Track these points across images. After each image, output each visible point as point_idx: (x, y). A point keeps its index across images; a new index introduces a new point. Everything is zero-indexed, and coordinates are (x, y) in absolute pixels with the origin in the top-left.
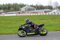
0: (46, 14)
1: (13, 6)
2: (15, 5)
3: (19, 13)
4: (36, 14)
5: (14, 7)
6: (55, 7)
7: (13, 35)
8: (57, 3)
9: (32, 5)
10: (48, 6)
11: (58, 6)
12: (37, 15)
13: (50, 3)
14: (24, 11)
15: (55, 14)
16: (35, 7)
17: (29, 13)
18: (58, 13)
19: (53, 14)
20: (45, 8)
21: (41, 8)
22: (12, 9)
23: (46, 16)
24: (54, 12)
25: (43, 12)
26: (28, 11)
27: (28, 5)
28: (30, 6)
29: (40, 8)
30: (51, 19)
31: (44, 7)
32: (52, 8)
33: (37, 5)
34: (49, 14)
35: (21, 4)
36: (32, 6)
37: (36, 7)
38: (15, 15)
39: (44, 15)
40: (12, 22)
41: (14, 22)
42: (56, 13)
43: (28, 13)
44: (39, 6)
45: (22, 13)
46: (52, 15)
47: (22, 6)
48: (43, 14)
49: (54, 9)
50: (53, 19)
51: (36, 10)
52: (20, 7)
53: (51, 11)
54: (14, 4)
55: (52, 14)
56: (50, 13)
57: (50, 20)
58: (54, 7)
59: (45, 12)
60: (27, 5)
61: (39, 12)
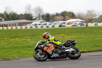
0: (21, 28)
6: (37, 16)
8: (40, 10)
10: (25, 15)
11: (42, 14)
12: (5, 30)
13: (29, 9)
15: (37, 27)
16: (2, 15)
18: (42, 27)
19: (34, 27)
21: (13, 17)
23: (21, 30)
24: (36, 25)
25: (17, 25)
30: (30, 36)
31: (19, 16)
32: (32, 17)
34: (26, 27)
37: (5, 16)
39: (19, 30)
42: (39, 27)
44: (10, 14)
46: (31, 30)
48: (16, 28)
50: (33, 36)
55: (31, 27)
56: (28, 26)
57: (28, 37)
58: (34, 15)
59: (20, 24)
61: (10, 24)
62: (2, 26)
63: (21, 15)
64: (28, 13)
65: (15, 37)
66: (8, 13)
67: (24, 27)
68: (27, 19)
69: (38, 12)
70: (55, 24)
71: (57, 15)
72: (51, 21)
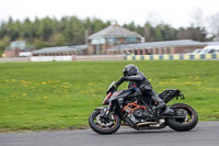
0: (181, 58)
1: (63, 28)
2: (71, 22)
3: (85, 52)
4: (147, 57)
5: (67, 30)
6: (216, 32)
7: (61, 132)
9: (133, 23)
10: (190, 29)
12: (147, 62)
13: (198, 18)
14: (101, 45)
15: (214, 56)
16: (140, 30)
17: (119, 53)
19: (209, 56)
20: (179, 35)
21: (165, 33)
22: (58, 37)
23: (181, 63)
24: (212, 51)
25: (172, 50)
26: (115, 44)
27: (117, 25)
28: (125, 26)
29: (159, 34)
30: (201, 76)
31: (176, 31)
32: (205, 35)
33: (147, 24)
34: (192, 57)
35: (92, 20)
36: (131, 27)
37: (147, 31)
38: (68, 58)
39: (176, 61)
40: (59, 84)
41: (66, 85)
43: (115, 53)
44: (158, 27)
45: (95, 53)
46: (203, 63)
47: (95, 26)
48: (171, 57)
49: (211, 40)
50: (207, 75)
51: (147, 41)
52: (87, 32)
53: (202, 47)
54: (64, 19)
55: (203, 56)
56: (197, 55)
57: (197, 78)
59: (180, 50)
60: (113, 23)
61: (157, 50)
62: (141, 52)
63: (182, 29)
64: (195, 26)
65: (168, 77)
66: (154, 26)
67: (187, 56)
68: (195, 40)
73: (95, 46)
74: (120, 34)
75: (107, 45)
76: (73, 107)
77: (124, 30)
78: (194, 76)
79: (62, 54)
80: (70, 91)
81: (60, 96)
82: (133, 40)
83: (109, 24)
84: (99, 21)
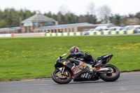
0: (81, 34)
1: (6, 16)
2: (10, 13)
3: (20, 31)
4: (59, 34)
5: (8, 17)
6: (103, 18)
8: (106, 9)
9: (50, 13)
10: (86, 16)
11: (110, 16)
13: (92, 9)
14: (30, 27)
15: (102, 33)
16: (55, 17)
17: (42, 31)
19: (99, 33)
20: (80, 20)
21: (70, 19)
22: (2, 22)
24: (101, 30)
25: (76, 29)
26: (39, 26)
27: (40, 14)
28: (45, 15)
29: (67, 19)
30: (94, 46)
31: (78, 18)
32: (96, 20)
33: (60, 13)
35: (24, 11)
36: (49, 15)
37: (59, 17)
38: (8, 36)
39: (78, 37)
41: (7, 52)
43: (39, 31)
44: (66, 15)
45: (26, 32)
47: (26, 15)
48: (75, 34)
49: (100, 23)
50: (98, 45)
51: (59, 24)
52: (21, 18)
53: (95, 27)
54: (6, 11)
55: (95, 33)
57: (92, 47)
59: (80, 29)
60: (37, 13)
61: (66, 29)
62: (56, 31)
63: (81, 16)
64: (90, 14)
66: (64, 14)
68: (90, 23)
69: (105, 12)
70: (128, 29)
71: (131, 16)
72: (122, 25)
73: (26, 27)
74: (42, 20)
75: (34, 27)
76: (12, 66)
77: (45, 17)
78: (89, 46)
79: (5, 33)
80: (10, 56)
81: (4, 59)
82: (50, 23)
83: (35, 13)
84: (28, 12)
